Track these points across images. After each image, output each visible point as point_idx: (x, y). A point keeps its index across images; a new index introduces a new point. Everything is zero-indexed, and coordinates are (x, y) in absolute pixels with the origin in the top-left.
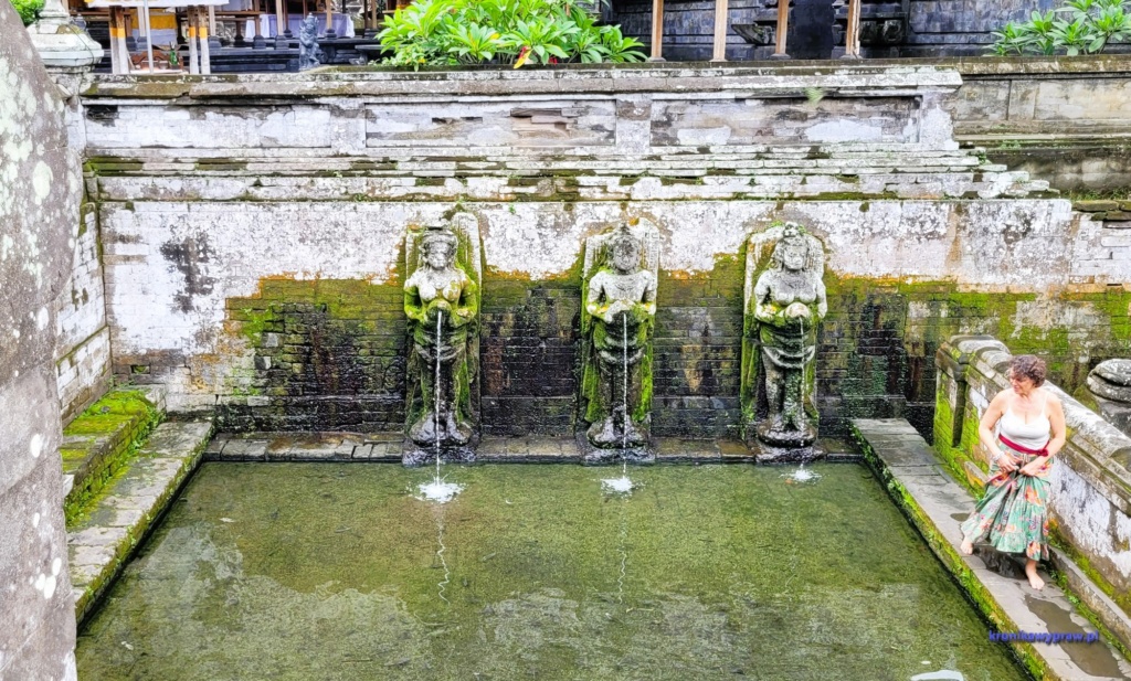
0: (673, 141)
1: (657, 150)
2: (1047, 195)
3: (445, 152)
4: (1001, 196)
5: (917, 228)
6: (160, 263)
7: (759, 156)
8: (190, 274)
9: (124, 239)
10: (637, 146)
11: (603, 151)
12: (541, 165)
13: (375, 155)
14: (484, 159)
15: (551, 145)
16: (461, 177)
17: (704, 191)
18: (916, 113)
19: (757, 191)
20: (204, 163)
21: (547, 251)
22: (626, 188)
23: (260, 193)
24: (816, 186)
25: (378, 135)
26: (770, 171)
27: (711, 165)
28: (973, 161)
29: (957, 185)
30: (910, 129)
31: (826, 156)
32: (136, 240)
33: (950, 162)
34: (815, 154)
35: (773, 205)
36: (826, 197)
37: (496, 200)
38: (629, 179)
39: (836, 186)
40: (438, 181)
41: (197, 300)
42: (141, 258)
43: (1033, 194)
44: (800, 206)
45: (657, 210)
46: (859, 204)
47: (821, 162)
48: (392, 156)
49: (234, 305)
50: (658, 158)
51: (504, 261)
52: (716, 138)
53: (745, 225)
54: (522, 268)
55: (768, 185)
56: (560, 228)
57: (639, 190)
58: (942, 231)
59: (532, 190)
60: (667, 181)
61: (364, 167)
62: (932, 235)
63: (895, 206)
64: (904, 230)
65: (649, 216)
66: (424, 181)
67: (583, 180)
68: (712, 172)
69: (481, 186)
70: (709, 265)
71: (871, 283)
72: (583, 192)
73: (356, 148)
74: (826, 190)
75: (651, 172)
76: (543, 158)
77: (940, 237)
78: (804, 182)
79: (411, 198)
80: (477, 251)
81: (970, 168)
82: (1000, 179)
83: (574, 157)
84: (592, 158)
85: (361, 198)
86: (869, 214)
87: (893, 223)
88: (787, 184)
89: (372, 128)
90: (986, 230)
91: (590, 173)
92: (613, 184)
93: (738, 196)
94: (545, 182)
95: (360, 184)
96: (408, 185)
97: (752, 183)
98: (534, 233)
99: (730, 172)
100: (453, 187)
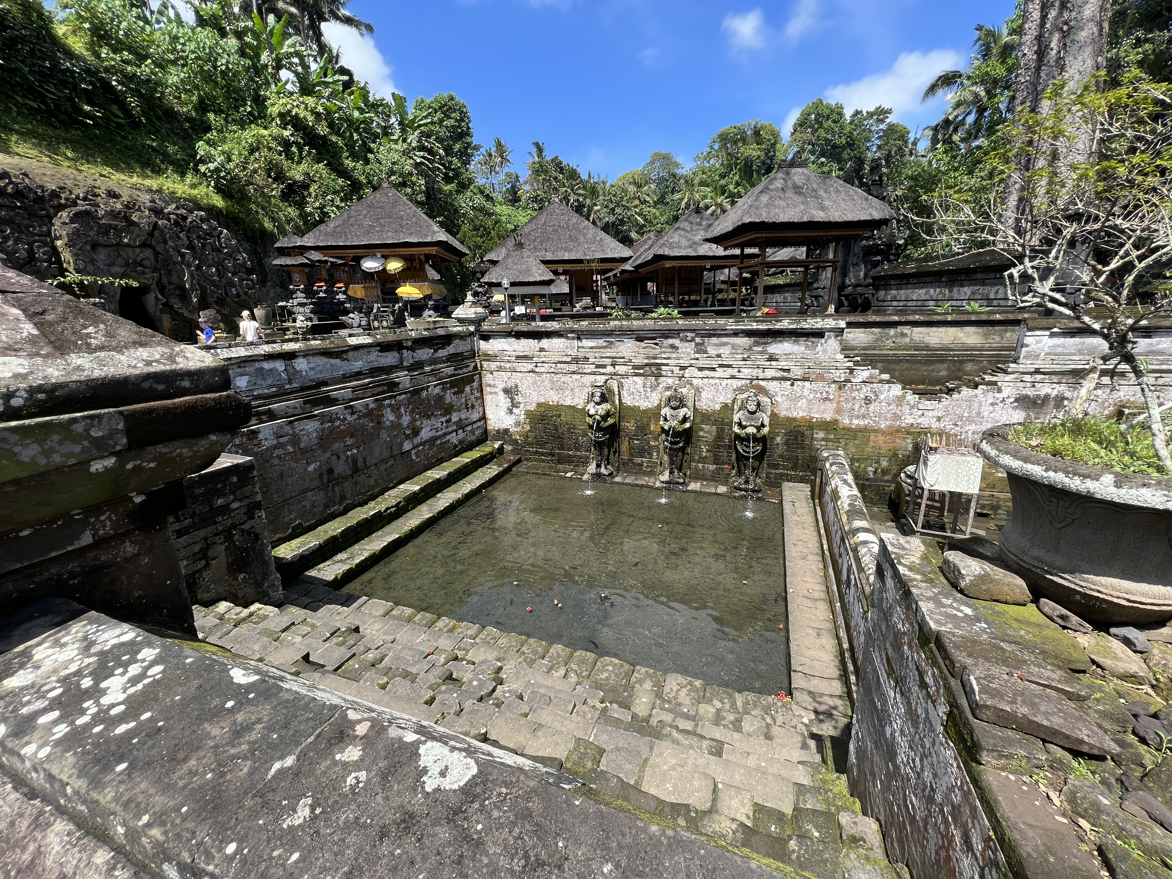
0: (706, 352)
1: (697, 356)
2: (888, 382)
3: (608, 355)
4: (864, 382)
5: (819, 395)
6: (502, 396)
7: (744, 360)
8: (512, 399)
9: (489, 385)
10: (689, 354)
11: (674, 355)
12: (646, 361)
13: (581, 355)
14: (623, 358)
15: (651, 352)
16: (613, 365)
17: (717, 374)
18: (823, 340)
19: (741, 375)
20: (518, 357)
21: (647, 398)
22: (682, 372)
23: (537, 370)
24: (770, 373)
25: (583, 347)
26: (748, 366)
27: (721, 363)
28: (851, 364)
29: (841, 375)
30: (819, 348)
31: (777, 360)
32: (494, 386)
33: (838, 364)
34: (771, 359)
35: (748, 382)
36: (773, 379)
37: (626, 376)
38: (683, 368)
39: (780, 374)
40: (604, 366)
41: (515, 410)
42: (496, 393)
43: (881, 381)
44: (762, 383)
45: (695, 381)
46: (789, 383)
47: (773, 363)
48: (588, 356)
49: (528, 413)
50: (697, 359)
51: (628, 401)
52: (725, 351)
53: (734, 390)
54: (637, 404)
55: (746, 372)
56: (653, 388)
57: (687, 373)
58: (831, 397)
59: (641, 371)
60: (701, 369)
61: (576, 360)
62: (827, 399)
63: (807, 384)
64: (812, 396)
65: (691, 384)
66: (598, 366)
67: (663, 368)
68: (721, 366)
69: (621, 369)
70: (718, 407)
71: (795, 419)
72: (664, 373)
73: (574, 353)
74: (774, 376)
75: (694, 365)
76: (648, 358)
77: (830, 400)
78: (764, 372)
79: (594, 373)
80: (617, 397)
81: (848, 368)
82: (863, 374)
83: (661, 358)
84: (669, 358)
85: (574, 373)
86: (795, 387)
87: (806, 392)
88: (755, 372)
89: (580, 344)
90: (854, 398)
91: (667, 365)
92: (676, 370)
93: (733, 377)
94: (647, 368)
95: (573, 367)
96: (592, 368)
97: (739, 371)
98: (642, 390)
99: (730, 366)
100: (609, 369)
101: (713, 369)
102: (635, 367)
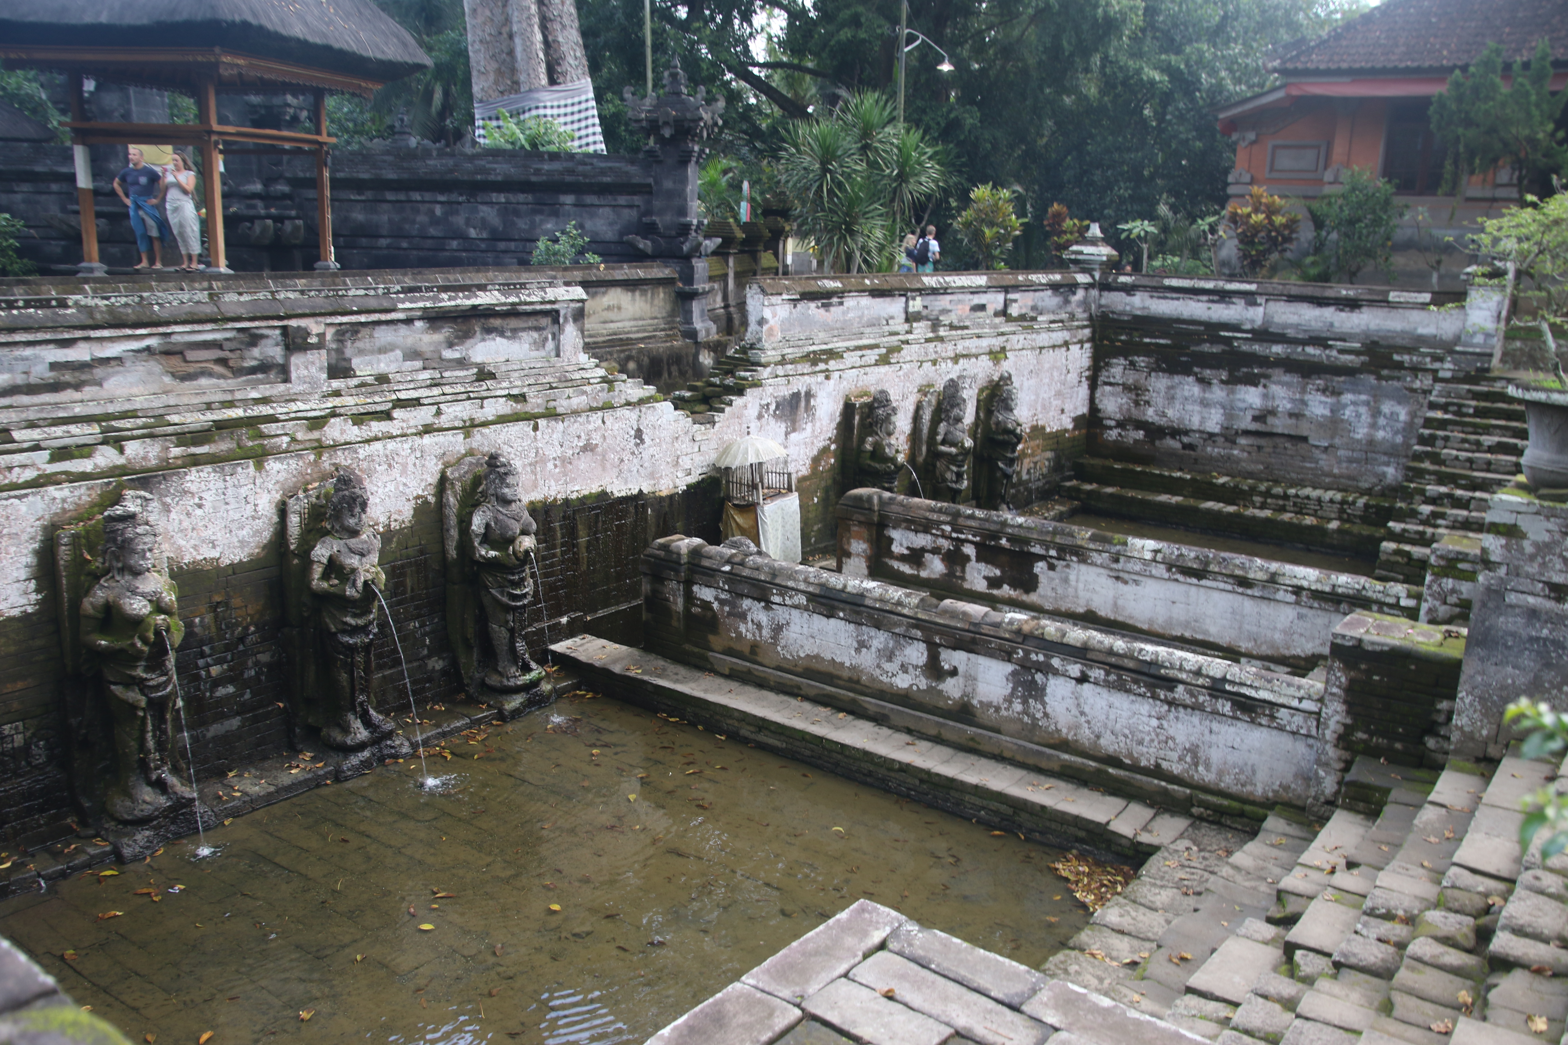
0: (349, 373)
1: (336, 384)
2: (656, 400)
3: (77, 410)
4: (627, 404)
5: (574, 443)
7: (433, 383)
10: (314, 384)
11: (280, 391)
12: (210, 416)
14: (133, 414)
15: (215, 388)
16: (118, 443)
17: (396, 427)
18: (558, 328)
19: (444, 421)
22: (316, 435)
24: (492, 409)
26: (449, 398)
27: (394, 397)
28: (602, 372)
29: (597, 396)
30: (550, 344)
31: (492, 376)
33: (587, 374)
34: (484, 374)
36: (502, 420)
37: (164, 469)
38: (317, 423)
39: (509, 408)
40: (84, 450)
43: (645, 401)
44: (483, 433)
46: (530, 424)
47: (490, 384)
50: (337, 394)
52: (391, 365)
55: (452, 413)
57: (330, 434)
58: (594, 442)
59: (207, 449)
60: (359, 419)
63: (557, 424)
66: (62, 454)
67: (265, 429)
68: (400, 404)
69: (143, 452)
70: (408, 512)
72: (271, 444)
74: (501, 413)
75: (338, 411)
76: (210, 407)
78: (482, 407)
79: (47, 481)
81: (603, 379)
82: (625, 388)
83: (249, 402)
84: (268, 400)
86: (539, 434)
88: (468, 411)
90: (622, 438)
91: (272, 419)
92: (301, 430)
93: (428, 429)
94: (222, 438)
96: (37, 464)
97: (439, 413)
99: (416, 403)
100: (106, 457)
101: (387, 416)
102: (187, 438)
